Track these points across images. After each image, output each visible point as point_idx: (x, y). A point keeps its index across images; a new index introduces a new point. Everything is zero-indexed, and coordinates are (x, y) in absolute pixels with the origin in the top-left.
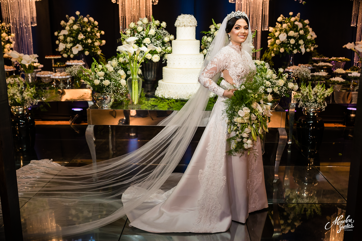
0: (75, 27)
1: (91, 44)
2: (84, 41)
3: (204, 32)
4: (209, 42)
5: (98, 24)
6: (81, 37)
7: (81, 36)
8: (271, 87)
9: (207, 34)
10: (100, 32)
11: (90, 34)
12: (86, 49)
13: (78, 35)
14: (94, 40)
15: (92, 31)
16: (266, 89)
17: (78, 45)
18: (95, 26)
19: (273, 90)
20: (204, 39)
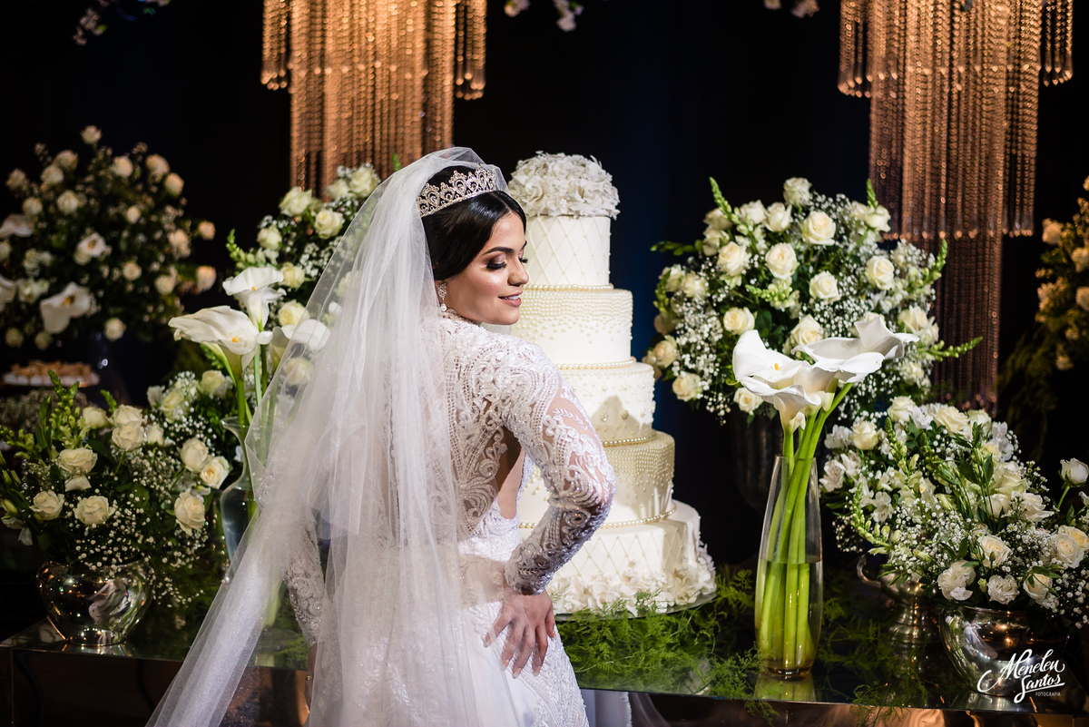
0: (70, 202)
1: (136, 282)
2: (106, 271)
3: (670, 247)
4: (690, 300)
5: (185, 188)
6: (91, 247)
7: (94, 243)
8: (1008, 569)
9: (687, 255)
10: (194, 227)
11: (141, 238)
12: (112, 311)
13: (78, 240)
14: (156, 267)
15: (149, 223)
16: (982, 582)
17: (71, 289)
18: (164, 198)
19: (1021, 589)
20: (669, 280)
